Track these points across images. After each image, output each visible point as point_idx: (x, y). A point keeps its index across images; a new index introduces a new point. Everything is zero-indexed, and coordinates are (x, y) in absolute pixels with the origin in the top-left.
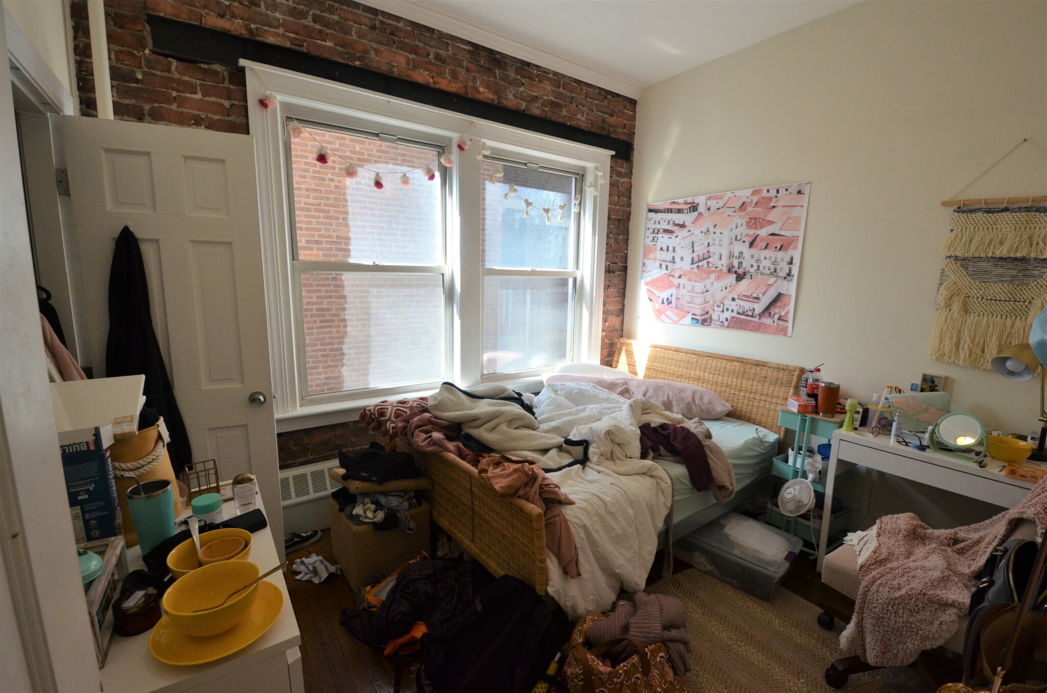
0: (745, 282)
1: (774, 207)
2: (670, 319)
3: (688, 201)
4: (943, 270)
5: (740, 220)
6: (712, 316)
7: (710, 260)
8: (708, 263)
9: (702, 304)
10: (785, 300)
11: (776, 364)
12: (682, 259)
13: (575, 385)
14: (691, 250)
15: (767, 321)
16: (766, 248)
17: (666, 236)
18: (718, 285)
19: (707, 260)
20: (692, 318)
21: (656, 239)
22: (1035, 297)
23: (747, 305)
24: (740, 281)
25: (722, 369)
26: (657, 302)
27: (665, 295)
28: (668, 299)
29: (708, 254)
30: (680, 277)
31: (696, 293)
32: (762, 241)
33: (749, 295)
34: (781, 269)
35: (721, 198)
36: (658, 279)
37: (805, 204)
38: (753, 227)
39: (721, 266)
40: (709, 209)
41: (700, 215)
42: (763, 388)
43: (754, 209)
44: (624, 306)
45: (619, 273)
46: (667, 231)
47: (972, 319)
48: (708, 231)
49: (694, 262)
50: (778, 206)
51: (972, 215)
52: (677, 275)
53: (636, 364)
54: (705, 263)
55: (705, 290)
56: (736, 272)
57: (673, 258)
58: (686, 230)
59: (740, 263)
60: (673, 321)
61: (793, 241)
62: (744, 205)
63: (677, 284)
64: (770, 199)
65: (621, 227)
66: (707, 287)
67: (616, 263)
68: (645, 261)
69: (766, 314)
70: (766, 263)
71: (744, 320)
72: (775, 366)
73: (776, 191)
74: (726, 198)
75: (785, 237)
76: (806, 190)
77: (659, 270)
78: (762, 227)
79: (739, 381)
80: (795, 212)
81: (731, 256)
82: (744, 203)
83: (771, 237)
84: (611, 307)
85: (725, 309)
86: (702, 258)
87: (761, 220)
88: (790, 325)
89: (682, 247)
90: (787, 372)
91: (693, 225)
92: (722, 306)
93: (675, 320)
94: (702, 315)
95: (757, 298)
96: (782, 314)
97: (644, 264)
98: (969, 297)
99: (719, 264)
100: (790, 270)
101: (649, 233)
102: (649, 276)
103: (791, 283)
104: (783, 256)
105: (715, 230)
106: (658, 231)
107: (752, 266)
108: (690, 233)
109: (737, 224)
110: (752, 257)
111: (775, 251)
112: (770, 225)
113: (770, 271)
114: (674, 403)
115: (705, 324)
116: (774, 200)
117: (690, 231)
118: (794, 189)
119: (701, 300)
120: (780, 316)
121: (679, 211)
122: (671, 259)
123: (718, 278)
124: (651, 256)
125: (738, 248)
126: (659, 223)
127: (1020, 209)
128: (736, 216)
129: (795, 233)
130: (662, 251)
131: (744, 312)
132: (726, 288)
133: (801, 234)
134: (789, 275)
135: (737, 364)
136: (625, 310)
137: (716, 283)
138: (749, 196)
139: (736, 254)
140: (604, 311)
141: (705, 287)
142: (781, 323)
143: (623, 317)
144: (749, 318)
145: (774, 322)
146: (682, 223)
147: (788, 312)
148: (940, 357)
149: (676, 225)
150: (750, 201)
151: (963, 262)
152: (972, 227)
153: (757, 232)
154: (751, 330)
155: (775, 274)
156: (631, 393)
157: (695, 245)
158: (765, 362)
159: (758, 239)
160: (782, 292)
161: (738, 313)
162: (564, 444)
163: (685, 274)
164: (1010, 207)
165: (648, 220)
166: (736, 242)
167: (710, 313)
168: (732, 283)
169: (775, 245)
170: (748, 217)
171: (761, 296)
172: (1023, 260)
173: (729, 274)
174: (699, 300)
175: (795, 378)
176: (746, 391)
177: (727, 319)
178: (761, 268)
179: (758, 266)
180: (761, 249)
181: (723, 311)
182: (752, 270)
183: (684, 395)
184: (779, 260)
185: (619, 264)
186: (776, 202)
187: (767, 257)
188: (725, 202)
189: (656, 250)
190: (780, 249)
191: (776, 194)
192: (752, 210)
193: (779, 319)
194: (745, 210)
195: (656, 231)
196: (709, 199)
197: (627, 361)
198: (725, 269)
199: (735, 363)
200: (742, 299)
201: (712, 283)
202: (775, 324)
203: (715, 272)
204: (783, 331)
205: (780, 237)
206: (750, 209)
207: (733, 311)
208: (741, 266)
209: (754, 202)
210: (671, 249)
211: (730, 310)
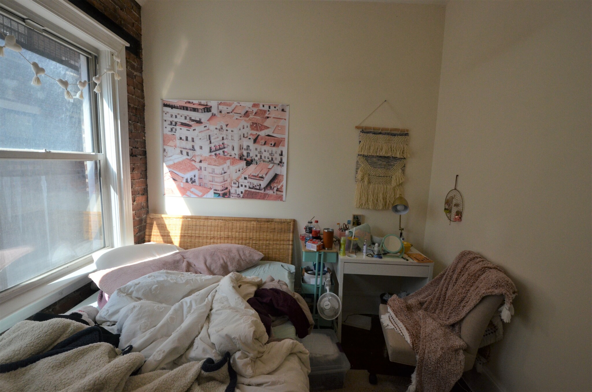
0: (252, 167)
1: (268, 117)
2: (195, 194)
3: (202, 103)
4: (357, 162)
5: (245, 123)
6: (231, 191)
7: (225, 150)
8: (224, 152)
9: (222, 182)
10: (280, 178)
11: (280, 219)
12: (201, 148)
13: (150, 280)
14: (209, 141)
15: (270, 192)
16: (265, 144)
17: (184, 129)
18: (233, 168)
19: (223, 150)
20: (214, 193)
21: (174, 130)
22: (393, 175)
23: (255, 182)
24: (249, 166)
25: (245, 228)
26: (182, 182)
27: (189, 175)
28: (191, 179)
29: (223, 146)
30: (201, 162)
31: (216, 174)
32: (262, 139)
33: (256, 175)
34: (276, 159)
35: (230, 105)
36: (180, 163)
37: (287, 118)
38: (255, 129)
39: (234, 155)
40: (221, 112)
41: (214, 115)
42: (274, 236)
43: (254, 117)
44: (147, 185)
45: (140, 157)
46: (183, 124)
47: (371, 186)
48: (222, 128)
49: (212, 150)
50: (270, 117)
51: (368, 134)
52: (198, 160)
53: (170, 234)
54: (221, 152)
55: (223, 172)
56: (245, 160)
57: (193, 147)
58: (203, 125)
59: (248, 154)
60: (198, 196)
61: (281, 141)
62: (248, 114)
63: (198, 167)
64: (265, 112)
65: (138, 116)
66: (224, 169)
67: (137, 148)
68: (165, 147)
69: (269, 188)
70: (266, 154)
71: (254, 192)
72: (279, 220)
73: (268, 107)
74: (233, 106)
75: (276, 138)
76: (287, 109)
77: (180, 156)
78: (261, 130)
79: (258, 234)
80: (281, 123)
81: (241, 148)
82: (247, 112)
83: (267, 137)
84: (137, 188)
85: (240, 186)
86: (218, 148)
87: (260, 125)
88: (284, 194)
89: (200, 139)
90: (286, 223)
91: (208, 122)
92: (237, 183)
93: (200, 195)
94: (223, 190)
95: (262, 177)
96: (279, 187)
97: (164, 150)
98: (370, 175)
99: (233, 153)
100: (281, 159)
101: (166, 124)
102: (170, 160)
103: (283, 168)
104: (277, 150)
105: (227, 128)
106: (176, 123)
107: (256, 156)
108: (206, 128)
109: (244, 126)
110: (256, 149)
111: (271, 146)
112: (266, 129)
113: (269, 160)
114: (229, 264)
115: (226, 196)
116: (268, 113)
117: (206, 126)
118: (279, 108)
119: (221, 179)
120: (278, 189)
121: (195, 110)
122: (191, 148)
123: (233, 163)
124: (171, 143)
125: (246, 143)
126: (176, 117)
127: (385, 134)
128: (242, 120)
129: (283, 136)
130: (181, 141)
131: (254, 187)
132: (239, 171)
133: (286, 136)
134: (281, 162)
135: (255, 223)
136: (148, 189)
137: (231, 167)
138: (251, 107)
139: (245, 147)
140: (132, 192)
141: (223, 169)
142: (278, 193)
143: (147, 195)
144: (258, 191)
145: (274, 192)
146: (198, 120)
147: (282, 186)
148: (361, 206)
149: (193, 121)
150: (252, 111)
151: (366, 157)
152: (369, 141)
153: (258, 133)
154: (259, 199)
155: (272, 161)
156: (193, 266)
157: (212, 138)
158: (272, 219)
159: (259, 138)
160: (277, 173)
161: (250, 188)
162: (203, 372)
163: (205, 160)
164: (382, 132)
165: (164, 114)
166: (244, 139)
167: (229, 189)
168: (243, 167)
169: (271, 143)
170: (251, 122)
171: (264, 176)
172: (388, 157)
173: (241, 161)
174: (219, 179)
175: (292, 227)
176: (263, 240)
177: (242, 192)
178: (263, 157)
179: (261, 156)
180: (262, 145)
181: (238, 187)
182: (256, 158)
183: (232, 255)
184: (274, 152)
185: (140, 149)
186: (269, 114)
187: (266, 151)
188: (233, 109)
189: (175, 138)
190: (274, 146)
191: (269, 109)
192: (253, 118)
193: (277, 190)
194: (248, 116)
195: (174, 123)
196: (220, 104)
197: (160, 233)
198: (237, 157)
199: (253, 222)
200: (251, 178)
201: (229, 167)
202: (275, 194)
203: (229, 158)
204: (280, 198)
205: (273, 138)
206: (252, 117)
207: (246, 186)
208: (249, 156)
209: (254, 112)
210: (190, 139)
211: (244, 186)
